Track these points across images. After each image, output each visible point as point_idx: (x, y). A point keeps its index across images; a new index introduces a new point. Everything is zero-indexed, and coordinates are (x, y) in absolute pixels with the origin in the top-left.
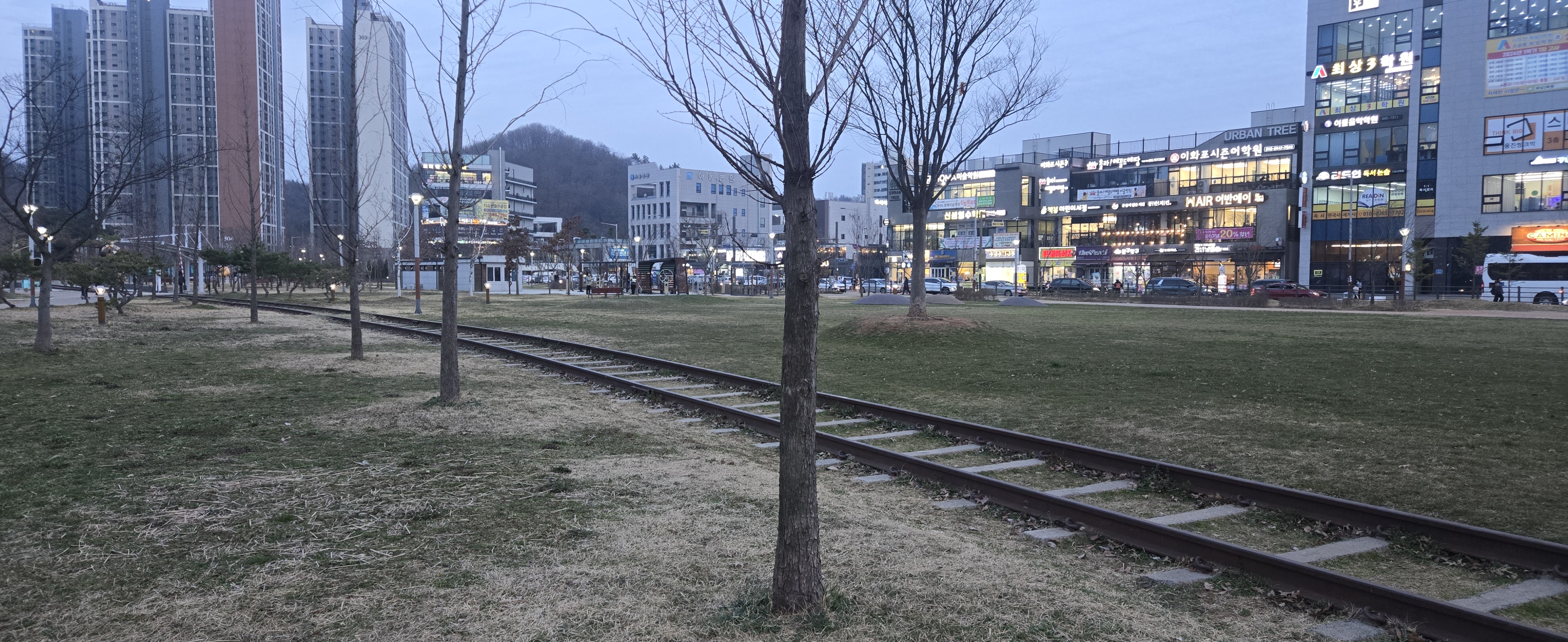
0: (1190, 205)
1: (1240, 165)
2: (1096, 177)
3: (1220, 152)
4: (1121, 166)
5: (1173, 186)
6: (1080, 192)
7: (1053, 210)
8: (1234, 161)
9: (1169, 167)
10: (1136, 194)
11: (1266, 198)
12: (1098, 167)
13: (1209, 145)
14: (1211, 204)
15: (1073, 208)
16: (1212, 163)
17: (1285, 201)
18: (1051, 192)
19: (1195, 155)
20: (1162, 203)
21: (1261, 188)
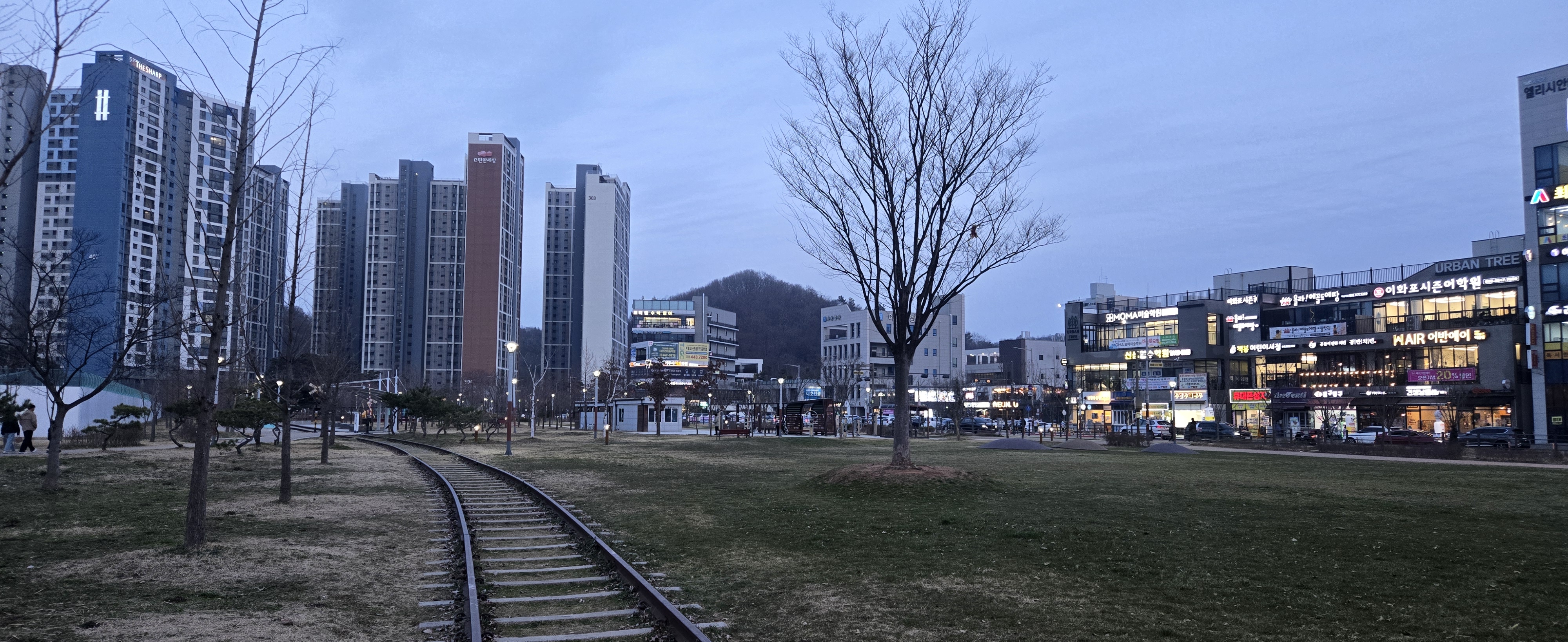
0: (1399, 343)
1: (1457, 299)
2: (1291, 313)
3: (1432, 286)
4: (1318, 302)
5: (1379, 322)
6: (1273, 331)
7: (1244, 349)
8: (1449, 295)
9: (1373, 302)
10: (1335, 332)
11: (1488, 335)
12: (1292, 302)
13: (1417, 278)
14: (1423, 342)
15: (1265, 347)
16: (1422, 298)
17: (1511, 339)
18: (1240, 330)
19: (1402, 289)
20: (1366, 341)
21: (1481, 325)
